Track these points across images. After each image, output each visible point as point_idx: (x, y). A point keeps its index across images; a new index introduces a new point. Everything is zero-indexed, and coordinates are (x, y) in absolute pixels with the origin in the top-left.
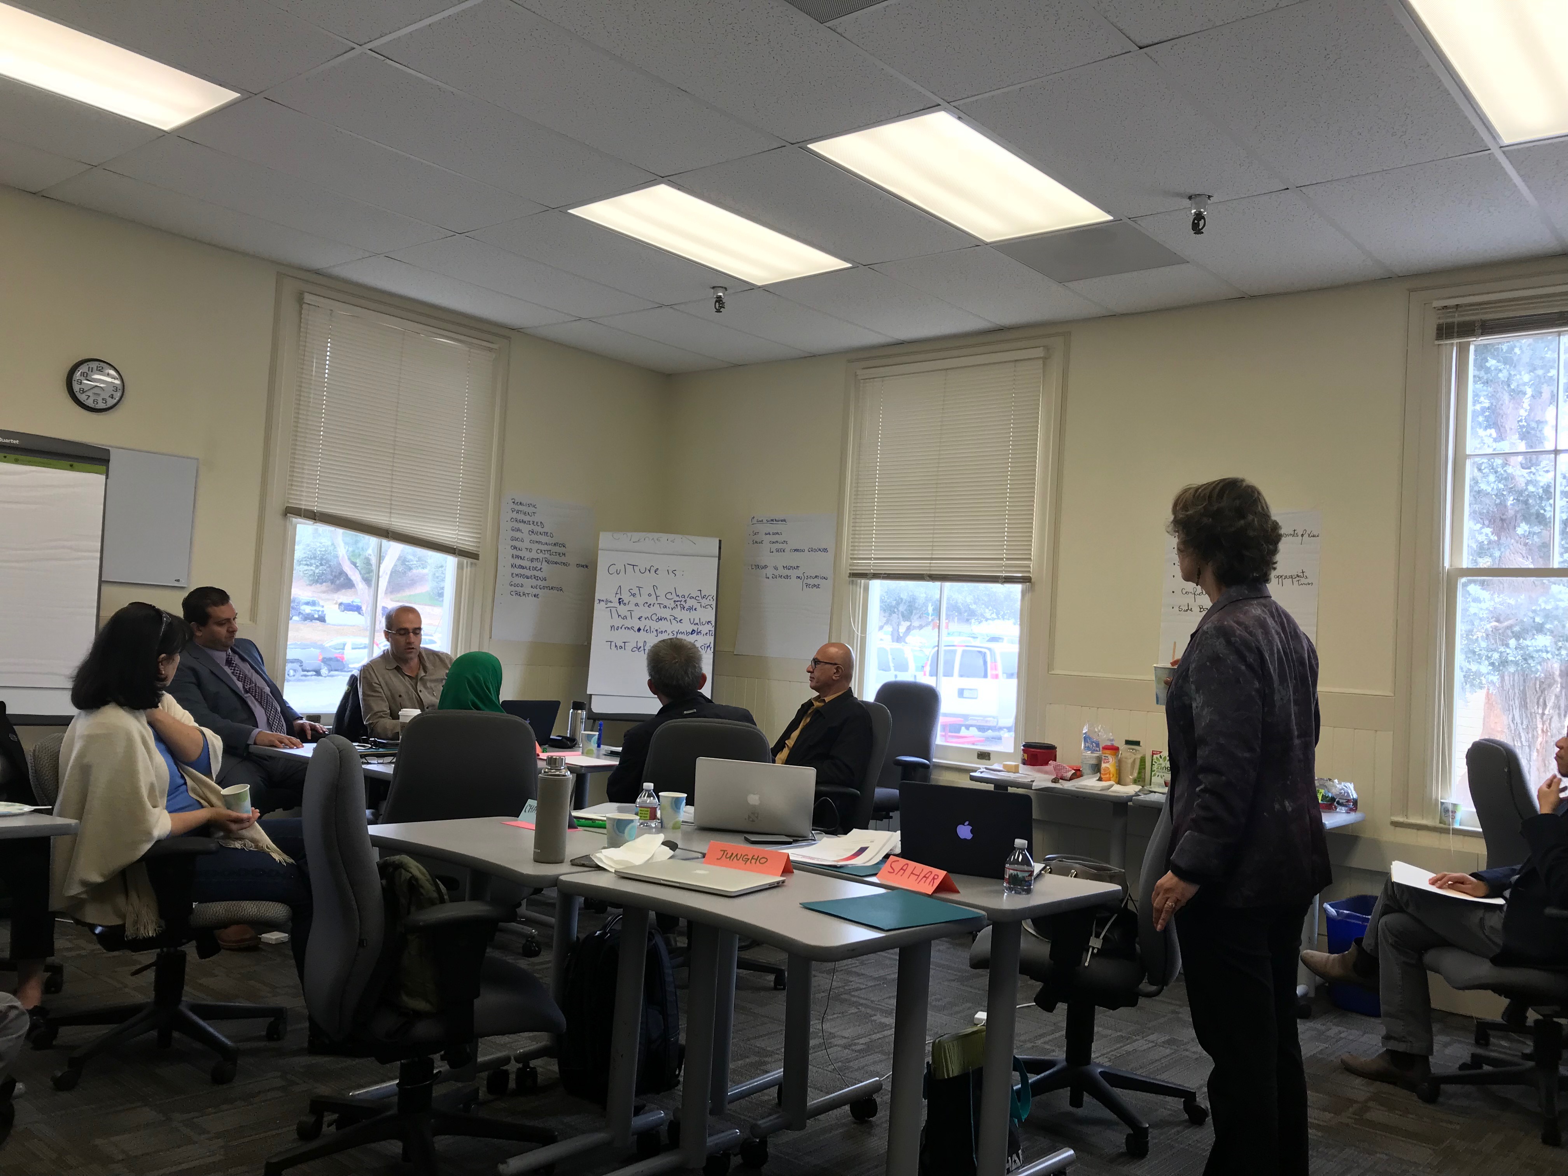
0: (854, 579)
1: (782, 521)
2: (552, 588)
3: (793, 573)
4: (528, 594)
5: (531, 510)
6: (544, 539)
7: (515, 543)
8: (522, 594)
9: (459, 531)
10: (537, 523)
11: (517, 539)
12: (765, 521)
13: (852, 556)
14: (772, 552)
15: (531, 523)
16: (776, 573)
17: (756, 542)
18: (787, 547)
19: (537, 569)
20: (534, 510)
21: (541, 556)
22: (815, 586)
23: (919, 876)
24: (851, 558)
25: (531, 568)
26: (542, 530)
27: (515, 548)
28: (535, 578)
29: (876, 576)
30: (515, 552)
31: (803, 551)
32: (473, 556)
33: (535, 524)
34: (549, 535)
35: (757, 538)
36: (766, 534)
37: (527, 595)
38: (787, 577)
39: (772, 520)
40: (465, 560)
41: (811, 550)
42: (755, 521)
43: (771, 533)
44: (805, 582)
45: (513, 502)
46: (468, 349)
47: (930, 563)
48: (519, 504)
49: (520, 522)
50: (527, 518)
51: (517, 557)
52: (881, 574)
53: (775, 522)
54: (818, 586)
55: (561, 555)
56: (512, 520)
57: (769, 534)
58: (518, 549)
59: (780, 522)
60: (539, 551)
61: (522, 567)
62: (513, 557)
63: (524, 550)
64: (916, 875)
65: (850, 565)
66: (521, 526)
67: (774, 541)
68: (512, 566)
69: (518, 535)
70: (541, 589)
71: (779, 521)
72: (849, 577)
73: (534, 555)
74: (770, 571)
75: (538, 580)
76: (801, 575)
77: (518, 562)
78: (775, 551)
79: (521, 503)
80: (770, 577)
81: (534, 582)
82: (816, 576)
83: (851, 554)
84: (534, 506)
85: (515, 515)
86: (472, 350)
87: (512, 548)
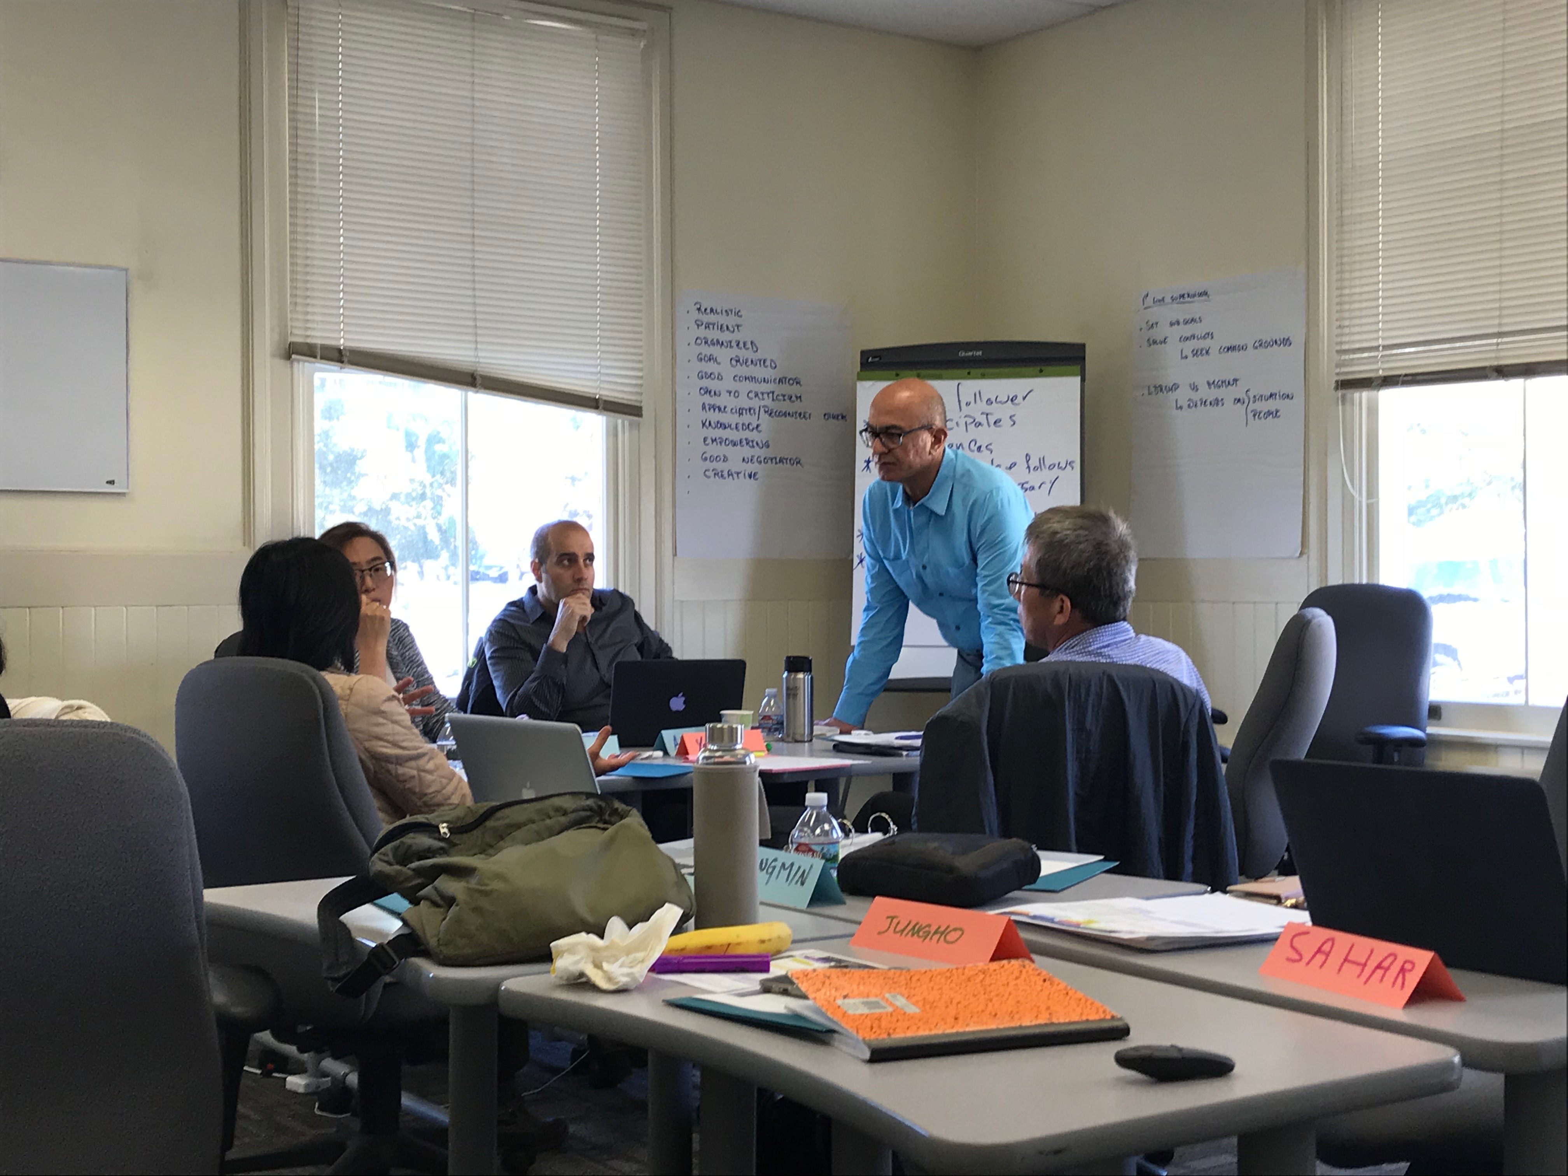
0: (1344, 391)
1: (1200, 295)
2: (781, 461)
3: (1228, 394)
4: (738, 474)
5: (731, 320)
6: (759, 372)
7: (705, 383)
8: (725, 474)
9: (602, 367)
10: (745, 344)
11: (710, 376)
12: (1168, 300)
13: (1338, 348)
14: (1186, 357)
15: (734, 344)
16: (1196, 397)
17: (1155, 342)
18: (1213, 345)
19: (751, 427)
20: (738, 321)
21: (756, 403)
22: (1269, 413)
23: (1365, 965)
24: (1338, 352)
25: (740, 427)
26: (755, 356)
27: (708, 392)
28: (747, 444)
29: (1389, 381)
30: (708, 400)
31: (1243, 348)
32: (632, 410)
33: (741, 345)
34: (768, 363)
35: (1158, 334)
36: (1172, 324)
37: (735, 476)
38: (1217, 402)
39: (1183, 296)
40: (621, 420)
41: (1261, 344)
42: (1149, 300)
43: (1181, 321)
44: (1250, 408)
45: (699, 309)
46: (594, 36)
47: (1498, 344)
48: (708, 311)
49: (714, 344)
50: (725, 336)
51: (713, 407)
52: (1399, 376)
53: (1187, 299)
54: (1275, 414)
55: (794, 398)
56: (699, 341)
57: (1178, 323)
58: (713, 393)
59: (1196, 298)
60: (752, 395)
61: (723, 426)
62: (704, 407)
63: (725, 395)
64: (1358, 964)
65: (1337, 366)
66: (715, 351)
67: (1189, 335)
68: (704, 425)
69: (710, 367)
70: (760, 462)
71: (1194, 296)
72: (1336, 388)
73: (744, 402)
74: (1183, 395)
75: (753, 447)
76: (1242, 395)
77: (714, 416)
78: (1190, 355)
79: (712, 310)
80: (1185, 406)
81: (747, 452)
82: (1271, 395)
83: (1337, 344)
84: (737, 314)
85: (702, 332)
86: (601, 38)
87: (702, 391)
